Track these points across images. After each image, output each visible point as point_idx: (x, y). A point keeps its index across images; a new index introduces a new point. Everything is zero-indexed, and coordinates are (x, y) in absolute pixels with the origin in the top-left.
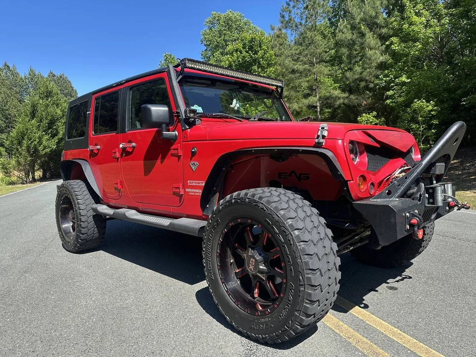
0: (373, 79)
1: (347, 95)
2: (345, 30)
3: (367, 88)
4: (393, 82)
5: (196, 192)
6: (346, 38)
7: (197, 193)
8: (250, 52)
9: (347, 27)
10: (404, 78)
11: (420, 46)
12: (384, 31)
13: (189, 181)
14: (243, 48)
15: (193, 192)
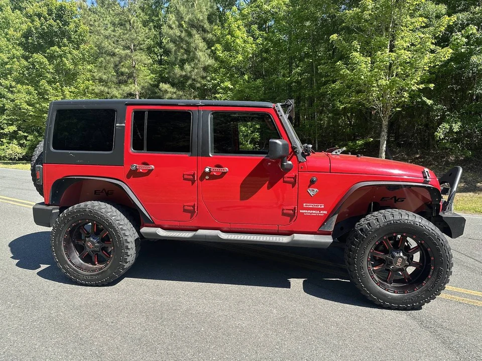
0: (199, 80)
1: (175, 90)
2: (173, 26)
3: (192, 86)
4: (219, 85)
5: (312, 213)
6: (175, 34)
7: (314, 213)
8: (58, 21)
9: (175, 24)
10: (228, 84)
11: (241, 58)
12: (210, 36)
13: (304, 204)
14: (47, 14)
15: (309, 213)
